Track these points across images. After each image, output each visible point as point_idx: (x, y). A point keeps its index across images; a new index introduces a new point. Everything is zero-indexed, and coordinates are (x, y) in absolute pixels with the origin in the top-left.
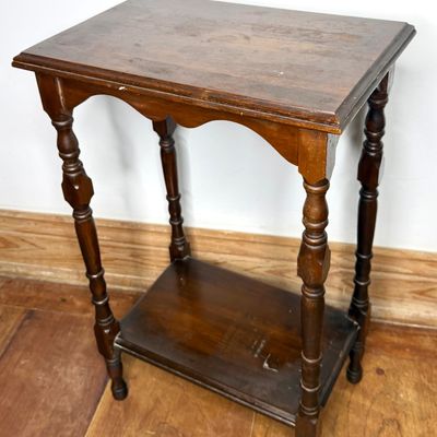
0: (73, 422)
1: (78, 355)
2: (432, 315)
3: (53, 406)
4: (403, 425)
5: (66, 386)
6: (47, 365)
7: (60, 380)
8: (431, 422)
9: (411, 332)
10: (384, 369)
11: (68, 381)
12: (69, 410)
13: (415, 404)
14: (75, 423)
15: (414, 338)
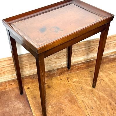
0: (27, 114)
1: (14, 99)
2: (94, 56)
3: (18, 114)
4: (104, 79)
5: (17, 108)
6: (6, 106)
7: (14, 107)
8: (108, 76)
9: (92, 61)
10: (92, 70)
11: (17, 106)
12: (23, 112)
13: (103, 75)
14: (28, 114)
15: (93, 62)
